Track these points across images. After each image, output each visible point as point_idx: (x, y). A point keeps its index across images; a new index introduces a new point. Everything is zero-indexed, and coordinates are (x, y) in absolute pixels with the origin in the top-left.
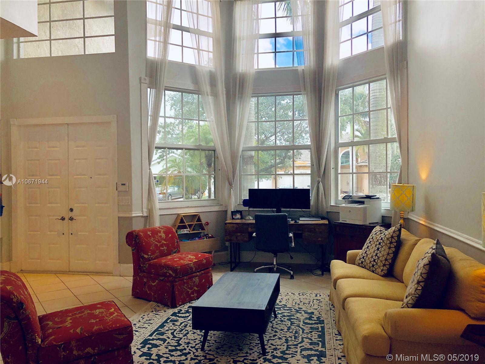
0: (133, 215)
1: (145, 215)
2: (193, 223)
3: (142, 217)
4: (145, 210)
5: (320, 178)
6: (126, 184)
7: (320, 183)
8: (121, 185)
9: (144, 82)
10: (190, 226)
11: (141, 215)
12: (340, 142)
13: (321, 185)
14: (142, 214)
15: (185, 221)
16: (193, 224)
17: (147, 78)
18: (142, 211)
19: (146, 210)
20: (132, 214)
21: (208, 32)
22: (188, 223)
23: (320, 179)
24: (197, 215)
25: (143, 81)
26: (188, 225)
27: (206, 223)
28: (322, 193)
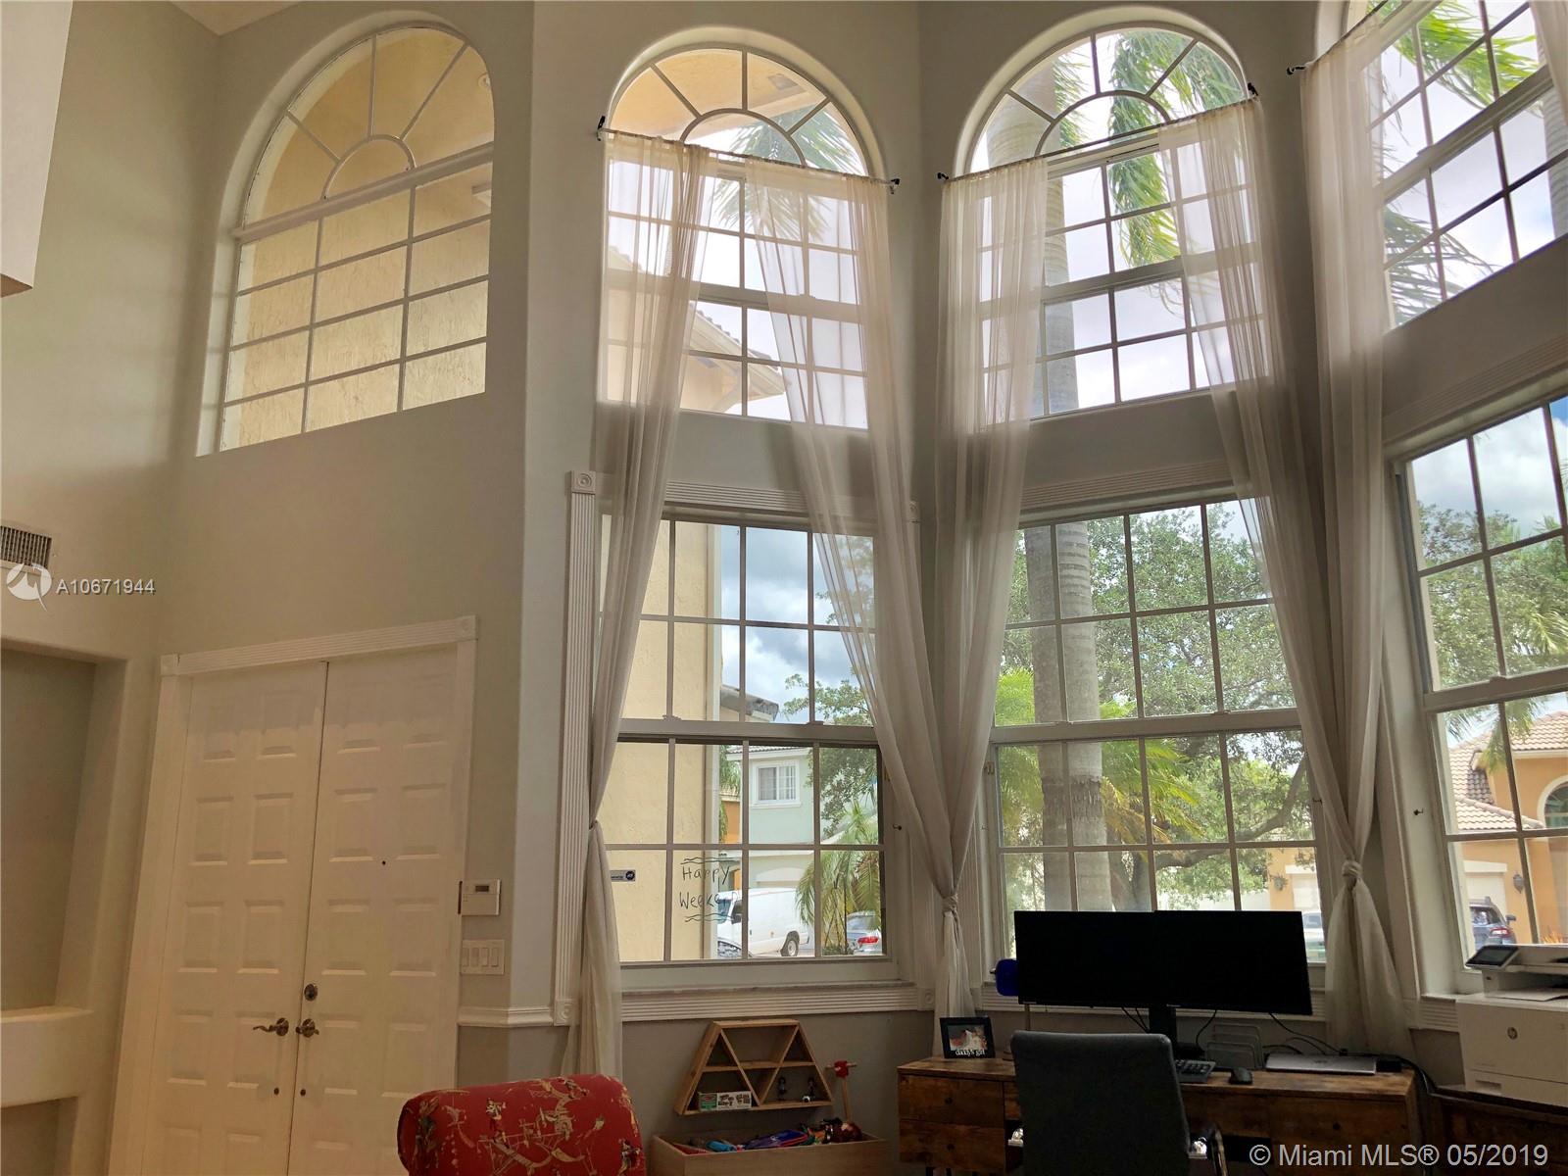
0: (512, 1021)
1: (563, 1019)
2: (773, 1065)
3: (551, 1028)
4: (563, 999)
5: (1357, 860)
6: (490, 889)
7: (1361, 883)
8: (472, 888)
9: (584, 488)
10: (760, 1077)
11: (547, 1019)
12: (1437, 687)
13: (1363, 892)
14: (552, 1014)
15: (735, 1058)
16: (775, 1069)
17: (593, 475)
18: (552, 1004)
19: (569, 1000)
20: (507, 1015)
21: (839, 303)
22: (749, 1066)
23: (1355, 864)
24: (793, 1027)
25: (578, 485)
26: (746, 1071)
27: (837, 1065)
28: (1373, 937)
